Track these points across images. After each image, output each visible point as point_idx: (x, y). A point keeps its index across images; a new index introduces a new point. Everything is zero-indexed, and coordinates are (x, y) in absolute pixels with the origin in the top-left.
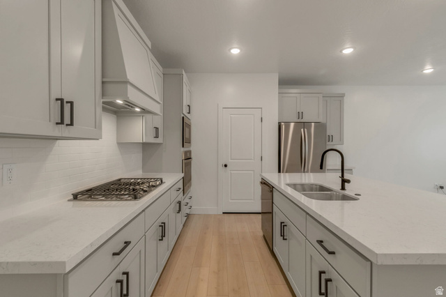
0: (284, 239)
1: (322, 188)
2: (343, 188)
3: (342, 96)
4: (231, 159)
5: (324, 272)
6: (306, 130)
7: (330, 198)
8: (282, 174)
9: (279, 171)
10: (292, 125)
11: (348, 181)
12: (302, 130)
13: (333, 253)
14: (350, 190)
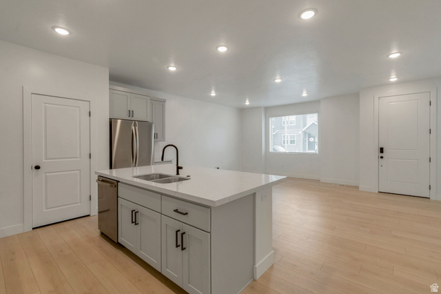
0: (136, 224)
1: (161, 176)
2: (178, 173)
3: (164, 101)
4: (46, 159)
5: (179, 231)
6: (137, 128)
7: (169, 182)
8: (114, 170)
9: (111, 168)
10: (119, 121)
11: (181, 168)
12: (133, 128)
13: (187, 214)
14: (183, 173)
